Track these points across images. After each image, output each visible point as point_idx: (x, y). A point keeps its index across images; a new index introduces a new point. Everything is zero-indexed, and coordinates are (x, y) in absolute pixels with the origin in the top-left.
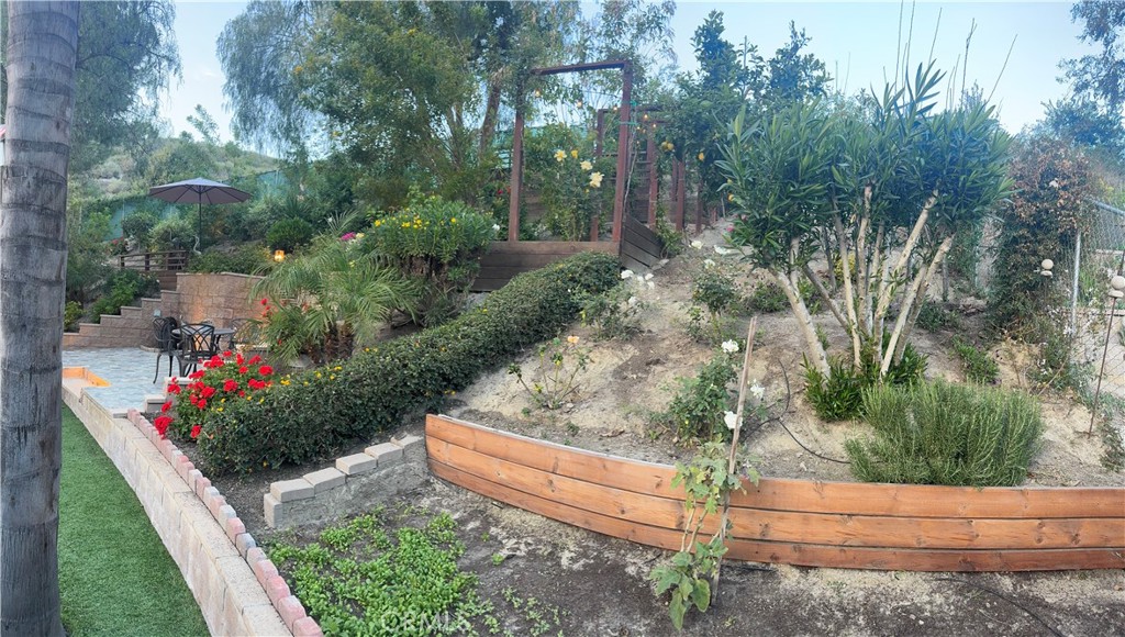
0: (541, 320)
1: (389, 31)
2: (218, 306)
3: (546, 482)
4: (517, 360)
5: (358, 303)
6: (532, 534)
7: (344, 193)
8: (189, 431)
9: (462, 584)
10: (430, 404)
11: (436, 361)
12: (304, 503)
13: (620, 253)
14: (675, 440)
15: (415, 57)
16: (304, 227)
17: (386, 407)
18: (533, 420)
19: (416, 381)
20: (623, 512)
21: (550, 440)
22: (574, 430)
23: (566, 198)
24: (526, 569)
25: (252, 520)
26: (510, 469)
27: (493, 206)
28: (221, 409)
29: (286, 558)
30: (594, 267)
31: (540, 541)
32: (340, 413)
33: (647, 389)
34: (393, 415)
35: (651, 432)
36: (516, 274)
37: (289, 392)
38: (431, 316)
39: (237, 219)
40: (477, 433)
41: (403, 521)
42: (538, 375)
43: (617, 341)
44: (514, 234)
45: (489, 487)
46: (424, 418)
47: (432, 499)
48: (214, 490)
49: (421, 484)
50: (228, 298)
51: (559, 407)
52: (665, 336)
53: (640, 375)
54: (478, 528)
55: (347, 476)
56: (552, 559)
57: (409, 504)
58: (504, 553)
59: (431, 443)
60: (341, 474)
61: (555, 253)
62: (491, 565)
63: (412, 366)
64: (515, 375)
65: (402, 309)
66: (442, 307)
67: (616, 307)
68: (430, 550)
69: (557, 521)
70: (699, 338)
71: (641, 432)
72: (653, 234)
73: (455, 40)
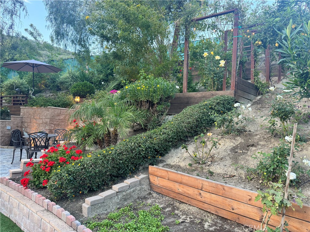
0: (197, 126)
1: (128, 5)
2: (46, 123)
3: (198, 193)
4: (187, 143)
5: (120, 121)
6: (192, 214)
7: (109, 71)
8: (40, 184)
9: (163, 230)
10: (150, 162)
11: (152, 144)
12: (100, 205)
13: (235, 95)
14: (261, 182)
15: (141, 16)
16: (90, 86)
17: (132, 164)
18: (193, 168)
19: (144, 152)
20: (233, 209)
21: (200, 177)
22: (211, 173)
23: (208, 73)
24: (189, 227)
25: (77, 216)
26: (183, 188)
27: (177, 77)
28: (59, 170)
29: (95, 227)
30: (222, 102)
31: (196, 217)
32: (113, 167)
33: (247, 158)
34: (135, 167)
35: (248, 177)
36: (185, 107)
37: (91, 160)
38: (150, 125)
39: (53, 81)
40: (169, 173)
41: (140, 209)
42: (196, 150)
43: (233, 135)
44: (185, 89)
45: (175, 195)
46: (148, 168)
47: (152, 200)
48: (58, 206)
49: (147, 194)
50: (52, 119)
51: (205, 163)
52: (257, 133)
53: (244, 151)
54: (170, 211)
55: (117, 192)
56: (200, 225)
57: (143, 202)
58: (180, 220)
59: (151, 177)
60: (114, 192)
61: (204, 97)
62: (175, 224)
63: (143, 146)
64: (185, 149)
65: (138, 123)
66: (155, 122)
67: (231, 120)
68: (151, 218)
69: (204, 210)
70: (276, 135)
71: (243, 177)
72: (253, 85)
73: (158, 8)
